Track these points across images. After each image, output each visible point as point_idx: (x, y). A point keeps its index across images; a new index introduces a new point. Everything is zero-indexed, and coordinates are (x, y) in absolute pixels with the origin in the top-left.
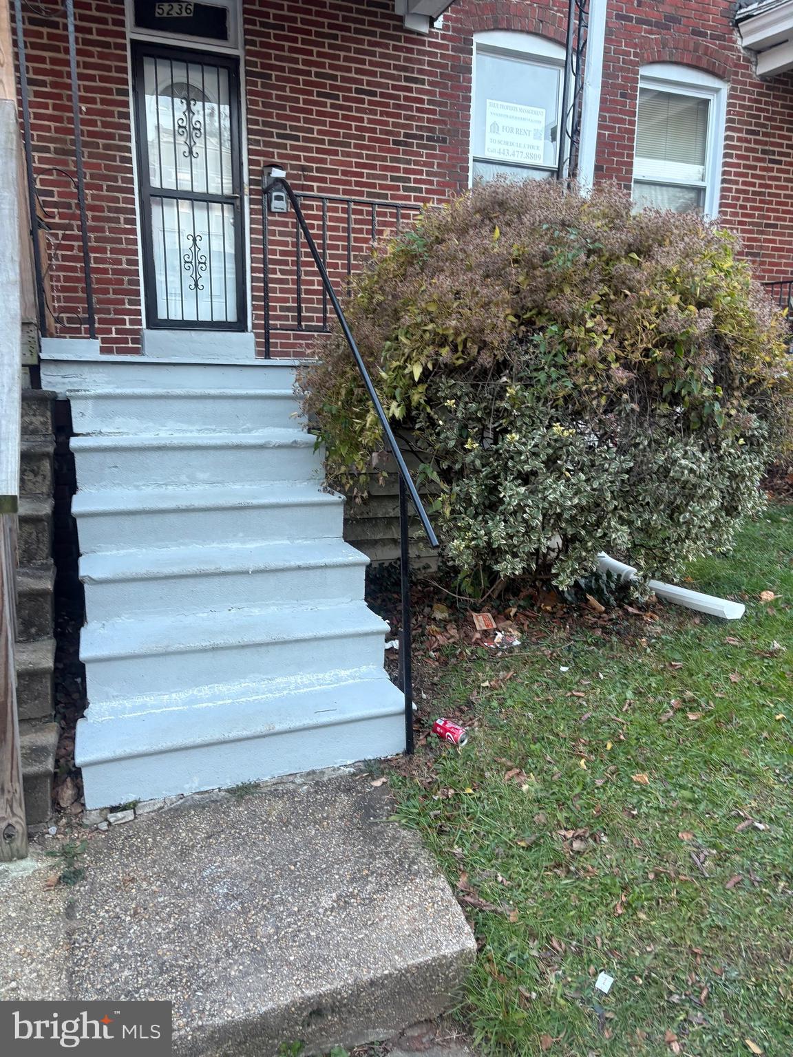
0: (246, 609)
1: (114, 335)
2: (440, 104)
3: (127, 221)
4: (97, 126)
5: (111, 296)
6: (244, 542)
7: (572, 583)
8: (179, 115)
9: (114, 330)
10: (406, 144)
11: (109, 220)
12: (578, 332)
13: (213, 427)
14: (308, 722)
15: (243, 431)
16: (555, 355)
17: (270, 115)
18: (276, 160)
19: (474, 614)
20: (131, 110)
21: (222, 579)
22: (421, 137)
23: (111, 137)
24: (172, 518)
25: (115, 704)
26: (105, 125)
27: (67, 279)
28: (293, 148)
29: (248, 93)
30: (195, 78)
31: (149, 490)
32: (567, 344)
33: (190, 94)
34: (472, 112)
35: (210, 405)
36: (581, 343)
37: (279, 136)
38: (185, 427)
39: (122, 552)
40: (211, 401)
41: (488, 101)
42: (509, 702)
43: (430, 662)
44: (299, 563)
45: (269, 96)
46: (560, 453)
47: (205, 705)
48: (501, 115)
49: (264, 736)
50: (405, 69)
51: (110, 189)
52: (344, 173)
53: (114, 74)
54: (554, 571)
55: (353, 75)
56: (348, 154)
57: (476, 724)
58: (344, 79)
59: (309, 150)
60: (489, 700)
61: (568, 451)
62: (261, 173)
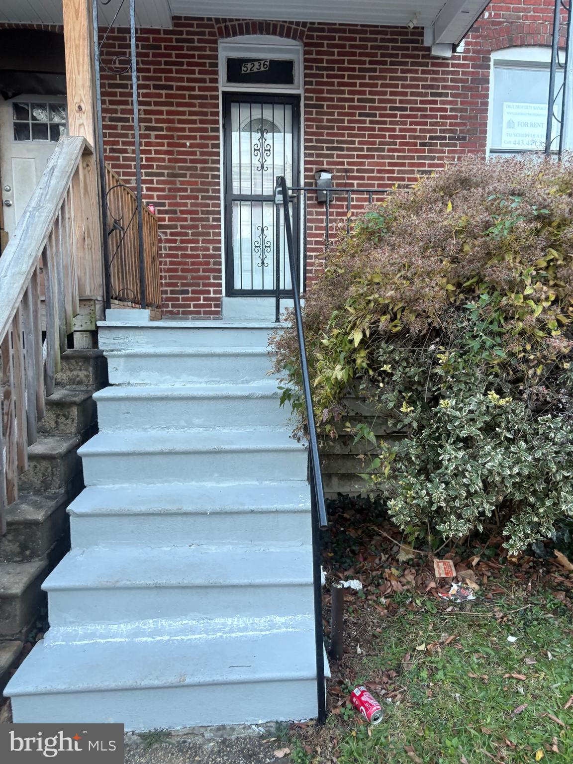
0: (205, 546)
1: (202, 302)
2: (461, 110)
3: (214, 220)
4: (196, 155)
5: (201, 274)
6: (218, 482)
7: (525, 548)
8: (255, 141)
9: (202, 298)
10: (431, 144)
11: (202, 220)
12: (517, 300)
13: (218, 379)
14: (217, 678)
15: (243, 382)
16: (491, 323)
17: (322, 134)
18: (325, 166)
19: (436, 560)
20: (221, 142)
21: (184, 518)
22: (444, 138)
23: (206, 162)
24: (159, 460)
25: (70, 629)
26: (202, 154)
27: (171, 263)
28: (339, 156)
29: (306, 120)
30: (268, 114)
31: (154, 433)
32: (505, 311)
33: (264, 127)
34: (490, 114)
35: (215, 362)
36: (520, 311)
37: (328, 149)
38: (195, 379)
39: (117, 486)
40: (217, 358)
41: (505, 104)
42: (440, 675)
43: (379, 609)
44: (251, 508)
45: (322, 120)
46: (500, 420)
47: (145, 639)
48: (516, 114)
49: (176, 687)
50: (431, 87)
51: (203, 198)
52: (379, 171)
53: (210, 118)
54: (505, 533)
55: (388, 97)
56: (383, 157)
57: (399, 696)
58: (380, 101)
59: (352, 156)
60: (420, 667)
61: (507, 418)
62: (313, 177)
